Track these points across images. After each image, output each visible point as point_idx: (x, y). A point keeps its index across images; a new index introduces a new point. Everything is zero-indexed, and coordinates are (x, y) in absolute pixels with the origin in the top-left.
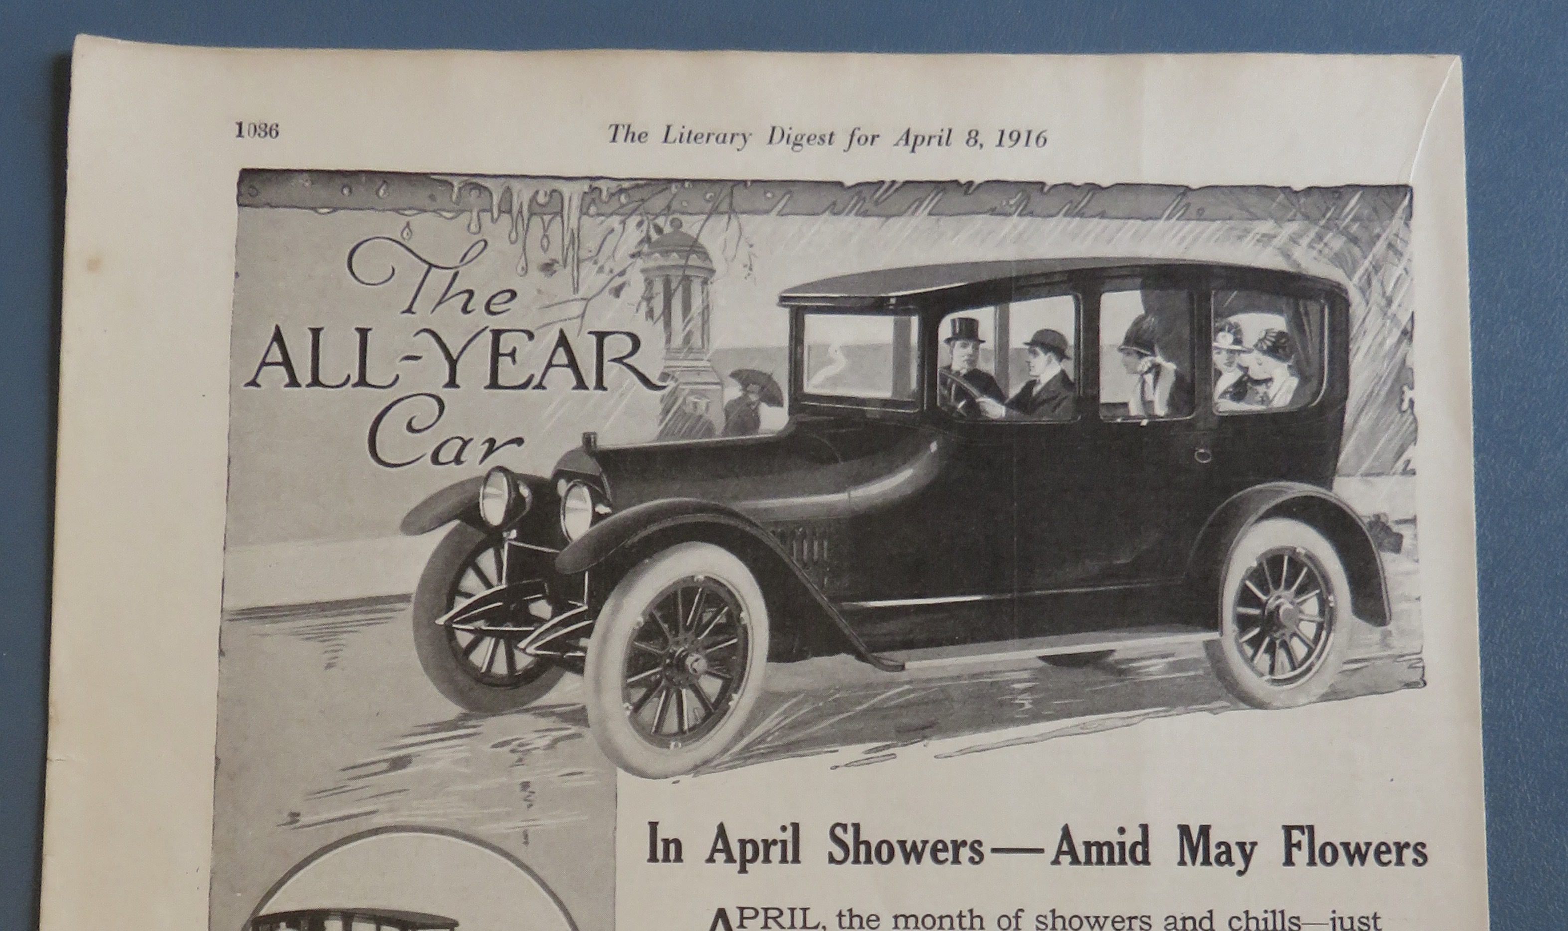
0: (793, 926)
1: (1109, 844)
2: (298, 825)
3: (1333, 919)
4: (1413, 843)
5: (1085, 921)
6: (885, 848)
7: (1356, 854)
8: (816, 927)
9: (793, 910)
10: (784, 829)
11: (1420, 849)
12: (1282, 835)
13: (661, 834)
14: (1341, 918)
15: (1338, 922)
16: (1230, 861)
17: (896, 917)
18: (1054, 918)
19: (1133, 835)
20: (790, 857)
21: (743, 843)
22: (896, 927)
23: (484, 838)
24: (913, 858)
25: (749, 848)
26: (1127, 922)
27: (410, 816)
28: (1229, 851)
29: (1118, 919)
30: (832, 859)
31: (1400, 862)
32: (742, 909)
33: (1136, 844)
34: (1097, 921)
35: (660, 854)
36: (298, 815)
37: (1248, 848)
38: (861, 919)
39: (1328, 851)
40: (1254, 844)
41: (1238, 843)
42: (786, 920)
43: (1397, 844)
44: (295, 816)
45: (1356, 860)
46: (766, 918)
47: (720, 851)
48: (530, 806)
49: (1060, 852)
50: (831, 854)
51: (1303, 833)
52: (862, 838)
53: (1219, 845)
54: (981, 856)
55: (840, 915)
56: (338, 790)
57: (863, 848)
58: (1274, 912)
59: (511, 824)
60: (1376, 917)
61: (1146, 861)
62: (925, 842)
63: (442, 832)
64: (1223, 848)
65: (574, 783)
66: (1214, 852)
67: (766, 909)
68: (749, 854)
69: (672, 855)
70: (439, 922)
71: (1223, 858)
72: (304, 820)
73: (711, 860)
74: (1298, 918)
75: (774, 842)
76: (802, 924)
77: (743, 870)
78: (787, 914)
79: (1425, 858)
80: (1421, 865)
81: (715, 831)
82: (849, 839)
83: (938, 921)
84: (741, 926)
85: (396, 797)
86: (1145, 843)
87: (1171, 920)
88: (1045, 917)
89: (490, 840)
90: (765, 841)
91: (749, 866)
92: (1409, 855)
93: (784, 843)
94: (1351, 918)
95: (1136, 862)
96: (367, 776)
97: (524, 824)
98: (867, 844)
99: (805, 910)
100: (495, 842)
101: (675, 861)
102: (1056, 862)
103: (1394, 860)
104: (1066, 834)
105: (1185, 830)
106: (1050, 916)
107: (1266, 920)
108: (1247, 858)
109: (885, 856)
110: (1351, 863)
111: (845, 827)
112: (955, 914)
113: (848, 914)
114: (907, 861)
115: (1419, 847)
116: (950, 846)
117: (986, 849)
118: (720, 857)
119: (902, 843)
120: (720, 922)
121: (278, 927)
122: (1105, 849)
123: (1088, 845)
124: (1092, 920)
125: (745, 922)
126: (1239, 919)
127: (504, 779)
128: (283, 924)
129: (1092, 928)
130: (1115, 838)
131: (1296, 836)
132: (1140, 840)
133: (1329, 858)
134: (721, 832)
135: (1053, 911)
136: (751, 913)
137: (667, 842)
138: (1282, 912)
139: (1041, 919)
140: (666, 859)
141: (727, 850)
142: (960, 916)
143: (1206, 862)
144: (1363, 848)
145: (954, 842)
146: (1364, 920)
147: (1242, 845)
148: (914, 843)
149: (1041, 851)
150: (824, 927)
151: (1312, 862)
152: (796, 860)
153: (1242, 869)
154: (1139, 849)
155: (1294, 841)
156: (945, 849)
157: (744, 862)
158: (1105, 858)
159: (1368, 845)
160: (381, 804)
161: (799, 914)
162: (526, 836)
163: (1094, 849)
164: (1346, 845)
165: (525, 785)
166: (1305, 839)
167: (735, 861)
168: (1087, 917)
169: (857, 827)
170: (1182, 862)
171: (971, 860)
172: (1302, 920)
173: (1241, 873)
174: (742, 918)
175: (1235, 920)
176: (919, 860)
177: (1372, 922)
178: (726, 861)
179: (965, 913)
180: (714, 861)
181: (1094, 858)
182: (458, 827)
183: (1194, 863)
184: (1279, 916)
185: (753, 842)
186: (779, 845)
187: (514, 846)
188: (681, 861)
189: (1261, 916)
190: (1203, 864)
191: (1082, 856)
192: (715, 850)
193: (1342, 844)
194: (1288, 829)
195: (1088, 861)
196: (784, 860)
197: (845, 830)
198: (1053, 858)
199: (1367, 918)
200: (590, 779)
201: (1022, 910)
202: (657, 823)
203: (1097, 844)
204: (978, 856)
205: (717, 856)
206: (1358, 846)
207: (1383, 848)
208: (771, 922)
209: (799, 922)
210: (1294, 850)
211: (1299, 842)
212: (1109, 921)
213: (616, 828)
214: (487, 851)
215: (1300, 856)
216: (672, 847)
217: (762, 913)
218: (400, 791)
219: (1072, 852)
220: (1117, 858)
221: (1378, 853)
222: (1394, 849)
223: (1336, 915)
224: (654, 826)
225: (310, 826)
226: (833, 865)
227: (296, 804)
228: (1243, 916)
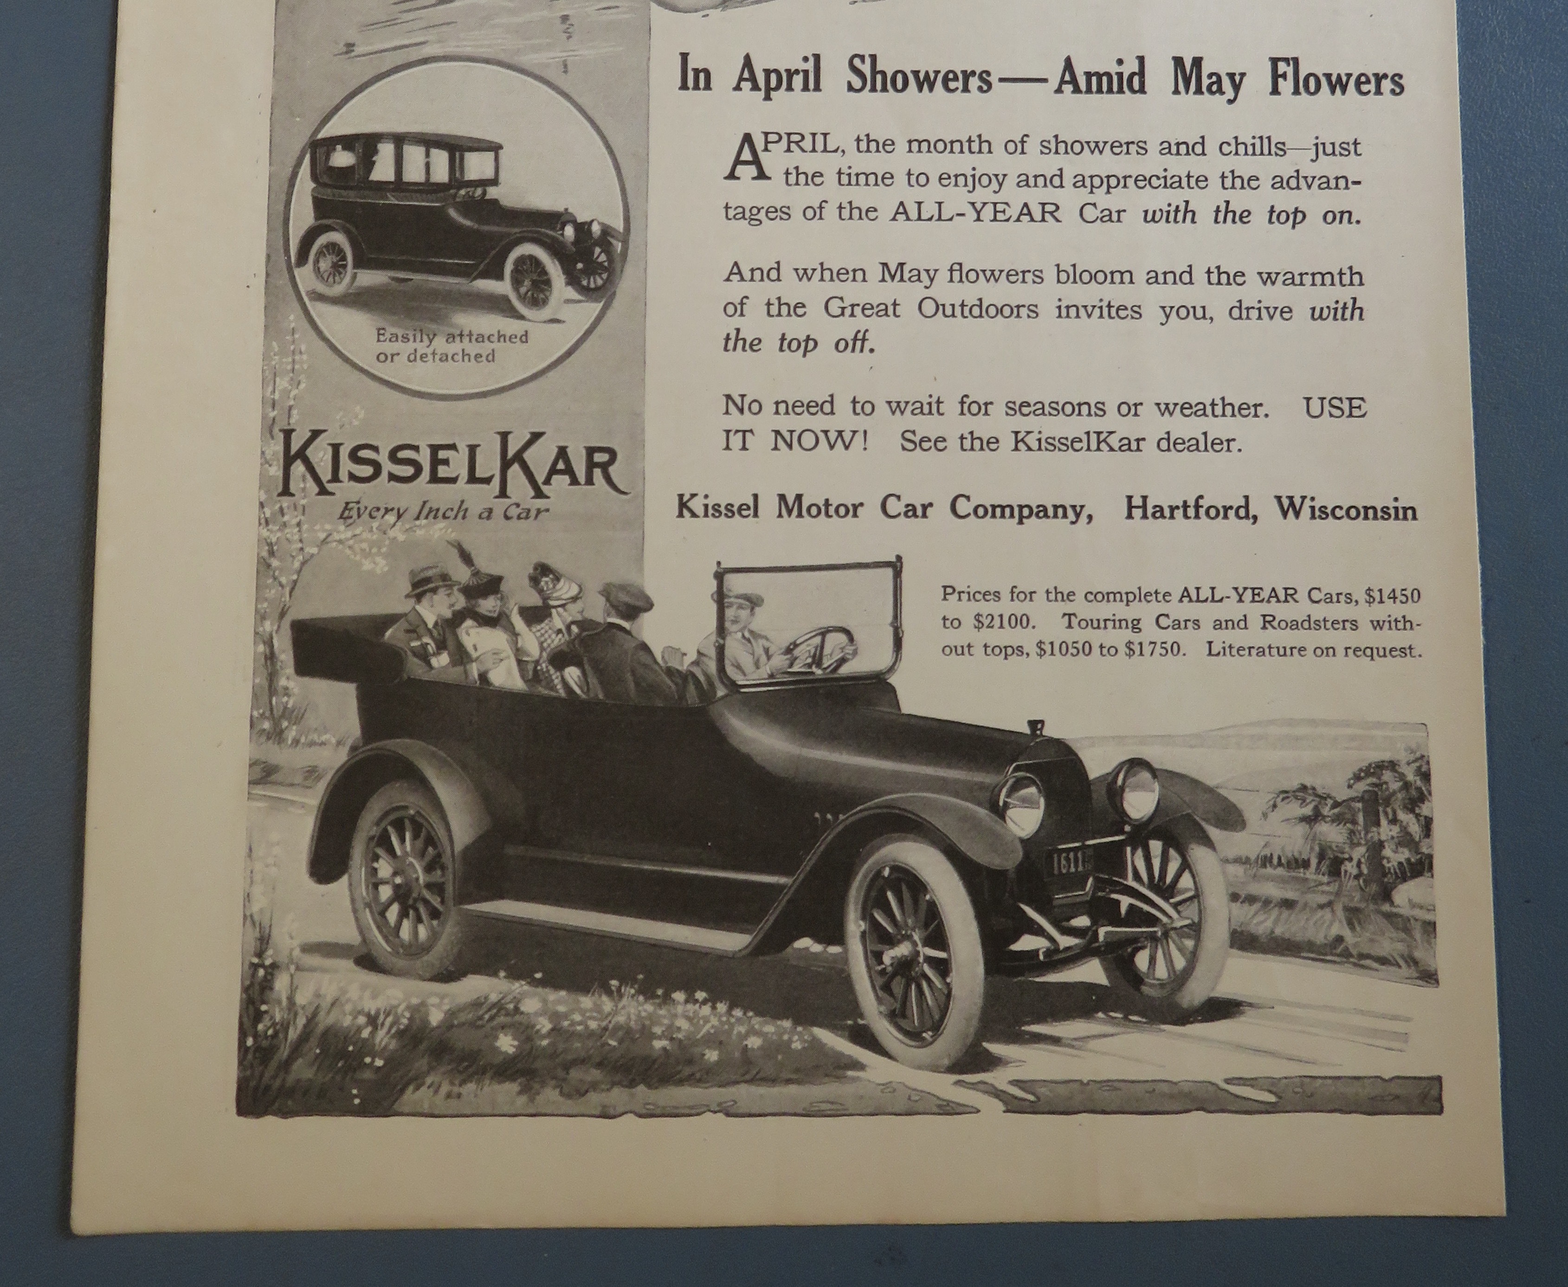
0: (814, 150)
1: (1109, 75)
2: (353, 54)
3: (1316, 145)
4: (1390, 75)
5: (1086, 146)
6: (899, 77)
7: (1338, 84)
8: (836, 151)
9: (814, 135)
10: (806, 59)
11: (1397, 79)
12: (1269, 65)
13: (691, 65)
14: (1324, 144)
15: (1321, 148)
16: (1220, 91)
17: (910, 142)
18: (1057, 143)
19: (1130, 66)
20: (811, 85)
21: (768, 72)
22: (910, 151)
23: (526, 67)
24: (926, 87)
25: (773, 77)
26: (1125, 146)
27: (458, 46)
28: (1219, 81)
29: (1117, 144)
30: (850, 88)
31: (1378, 92)
32: (766, 134)
33: (1132, 75)
34: (1097, 146)
35: (691, 83)
36: (353, 45)
37: (1237, 78)
38: (878, 143)
39: (1312, 80)
40: (1243, 75)
41: (1228, 74)
42: (807, 144)
43: (1376, 75)
44: (350, 46)
45: (1338, 90)
46: (789, 142)
47: (746, 80)
48: (569, 38)
49: (1063, 82)
50: (849, 83)
51: (1289, 65)
52: (878, 68)
53: (1210, 76)
54: (990, 85)
55: (858, 140)
56: (391, 22)
57: (879, 77)
58: (1261, 138)
59: (552, 55)
60: (1356, 143)
61: (1142, 90)
62: (937, 73)
63: (487, 61)
64: (1214, 79)
65: (611, 15)
66: (1205, 82)
67: (789, 135)
68: (773, 83)
69: (702, 84)
70: (483, 145)
71: (1214, 88)
72: (358, 50)
73: (738, 88)
74: (1284, 144)
75: (797, 72)
76: (822, 148)
77: (768, 98)
78: (809, 139)
79: (1402, 89)
80: (1398, 94)
81: (742, 61)
82: (866, 69)
83: (949, 146)
84: (766, 149)
85: (445, 28)
86: (1141, 73)
87: (1166, 145)
88: (1049, 142)
89: (531, 69)
90: (788, 71)
91: (773, 94)
92: (1386, 85)
93: (806, 72)
94: (1333, 144)
95: (1133, 91)
96: (418, 9)
97: (565, 54)
98: (883, 73)
99: (825, 135)
100: (537, 72)
101: (705, 89)
102: (1059, 91)
103: (1373, 90)
104: (1068, 65)
105: (1178, 61)
106: (1053, 141)
107: (1253, 145)
108: (1237, 88)
109: (900, 85)
110: (1333, 92)
111: (862, 58)
112: (964, 139)
113: (865, 139)
114: (920, 89)
115: (1396, 78)
116: (960, 76)
117: (994, 79)
118: (746, 86)
119: (916, 73)
120: (746, 146)
121: (334, 149)
122: (1105, 79)
123: (1089, 75)
124: (1093, 145)
125: (770, 146)
126: (1229, 144)
127: (545, 13)
128: (339, 147)
129: (1092, 152)
130: (1114, 69)
131: (1282, 67)
132: (1137, 70)
133: (1312, 88)
134: (748, 62)
135: (1056, 137)
136: (775, 138)
137: (697, 72)
138: (1269, 138)
139: (1045, 144)
140: (696, 87)
141: (753, 79)
142: (970, 141)
143: (1199, 91)
144: (1344, 79)
145: (964, 72)
146: (1345, 146)
147: (1231, 76)
148: (927, 73)
149: (1045, 80)
150: (843, 151)
151: (1296, 92)
152: (817, 88)
153: (1232, 98)
154: (1136, 79)
155: (1280, 72)
156: (956, 78)
157: (768, 89)
158: (1105, 87)
159: (1349, 76)
160: (431, 36)
161: (820, 139)
162: (565, 66)
163: (1094, 79)
164: (1328, 76)
165: (565, 18)
166: (1290, 71)
167: (760, 90)
168: (1088, 143)
169: (874, 58)
170: (1176, 92)
171: (980, 89)
172: (1287, 146)
173: (1231, 102)
174: (767, 142)
175: (1225, 146)
176: (931, 89)
177: (1352, 148)
178: (752, 89)
179: (974, 138)
180: (741, 89)
181: (1094, 87)
182: (502, 57)
183: (1187, 92)
184: (1266, 141)
185: (776, 71)
186: (801, 74)
187: (552, 75)
188: (710, 89)
189: (1249, 141)
190: (1195, 93)
191: (1083, 86)
192: (741, 79)
193: (1324, 75)
194: (1275, 61)
195: (1089, 90)
196: (806, 88)
197: (863, 61)
198: (1056, 87)
199: (1348, 144)
200: (625, 13)
201: (1027, 136)
202: (688, 54)
203: (1097, 74)
204: (986, 85)
205: (743, 84)
206: (1339, 76)
207: (1363, 79)
208: (793, 146)
209: (820, 146)
210: (1280, 80)
211: (1285, 73)
212: (1108, 146)
213: (649, 59)
214: (529, 79)
215: (1286, 86)
216: (702, 76)
217: (785, 138)
218: (448, 24)
219: (1074, 81)
220: (1115, 88)
221: (1358, 84)
222: (1373, 80)
223: (1319, 141)
224: (684, 56)
225: (364, 55)
226: (852, 94)
227: (351, 35)
228: (1233, 142)
